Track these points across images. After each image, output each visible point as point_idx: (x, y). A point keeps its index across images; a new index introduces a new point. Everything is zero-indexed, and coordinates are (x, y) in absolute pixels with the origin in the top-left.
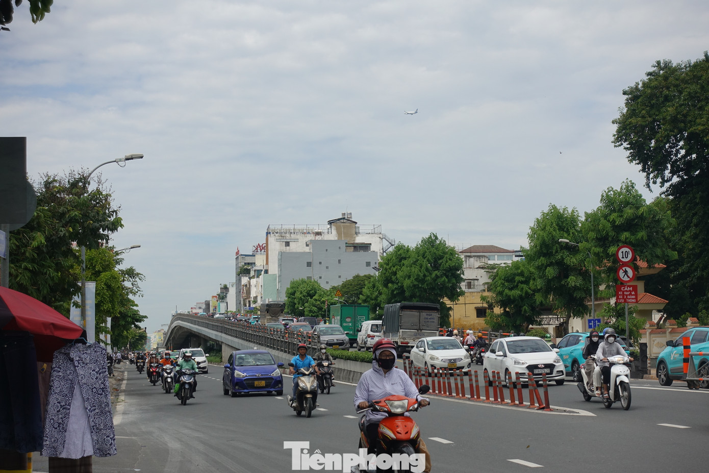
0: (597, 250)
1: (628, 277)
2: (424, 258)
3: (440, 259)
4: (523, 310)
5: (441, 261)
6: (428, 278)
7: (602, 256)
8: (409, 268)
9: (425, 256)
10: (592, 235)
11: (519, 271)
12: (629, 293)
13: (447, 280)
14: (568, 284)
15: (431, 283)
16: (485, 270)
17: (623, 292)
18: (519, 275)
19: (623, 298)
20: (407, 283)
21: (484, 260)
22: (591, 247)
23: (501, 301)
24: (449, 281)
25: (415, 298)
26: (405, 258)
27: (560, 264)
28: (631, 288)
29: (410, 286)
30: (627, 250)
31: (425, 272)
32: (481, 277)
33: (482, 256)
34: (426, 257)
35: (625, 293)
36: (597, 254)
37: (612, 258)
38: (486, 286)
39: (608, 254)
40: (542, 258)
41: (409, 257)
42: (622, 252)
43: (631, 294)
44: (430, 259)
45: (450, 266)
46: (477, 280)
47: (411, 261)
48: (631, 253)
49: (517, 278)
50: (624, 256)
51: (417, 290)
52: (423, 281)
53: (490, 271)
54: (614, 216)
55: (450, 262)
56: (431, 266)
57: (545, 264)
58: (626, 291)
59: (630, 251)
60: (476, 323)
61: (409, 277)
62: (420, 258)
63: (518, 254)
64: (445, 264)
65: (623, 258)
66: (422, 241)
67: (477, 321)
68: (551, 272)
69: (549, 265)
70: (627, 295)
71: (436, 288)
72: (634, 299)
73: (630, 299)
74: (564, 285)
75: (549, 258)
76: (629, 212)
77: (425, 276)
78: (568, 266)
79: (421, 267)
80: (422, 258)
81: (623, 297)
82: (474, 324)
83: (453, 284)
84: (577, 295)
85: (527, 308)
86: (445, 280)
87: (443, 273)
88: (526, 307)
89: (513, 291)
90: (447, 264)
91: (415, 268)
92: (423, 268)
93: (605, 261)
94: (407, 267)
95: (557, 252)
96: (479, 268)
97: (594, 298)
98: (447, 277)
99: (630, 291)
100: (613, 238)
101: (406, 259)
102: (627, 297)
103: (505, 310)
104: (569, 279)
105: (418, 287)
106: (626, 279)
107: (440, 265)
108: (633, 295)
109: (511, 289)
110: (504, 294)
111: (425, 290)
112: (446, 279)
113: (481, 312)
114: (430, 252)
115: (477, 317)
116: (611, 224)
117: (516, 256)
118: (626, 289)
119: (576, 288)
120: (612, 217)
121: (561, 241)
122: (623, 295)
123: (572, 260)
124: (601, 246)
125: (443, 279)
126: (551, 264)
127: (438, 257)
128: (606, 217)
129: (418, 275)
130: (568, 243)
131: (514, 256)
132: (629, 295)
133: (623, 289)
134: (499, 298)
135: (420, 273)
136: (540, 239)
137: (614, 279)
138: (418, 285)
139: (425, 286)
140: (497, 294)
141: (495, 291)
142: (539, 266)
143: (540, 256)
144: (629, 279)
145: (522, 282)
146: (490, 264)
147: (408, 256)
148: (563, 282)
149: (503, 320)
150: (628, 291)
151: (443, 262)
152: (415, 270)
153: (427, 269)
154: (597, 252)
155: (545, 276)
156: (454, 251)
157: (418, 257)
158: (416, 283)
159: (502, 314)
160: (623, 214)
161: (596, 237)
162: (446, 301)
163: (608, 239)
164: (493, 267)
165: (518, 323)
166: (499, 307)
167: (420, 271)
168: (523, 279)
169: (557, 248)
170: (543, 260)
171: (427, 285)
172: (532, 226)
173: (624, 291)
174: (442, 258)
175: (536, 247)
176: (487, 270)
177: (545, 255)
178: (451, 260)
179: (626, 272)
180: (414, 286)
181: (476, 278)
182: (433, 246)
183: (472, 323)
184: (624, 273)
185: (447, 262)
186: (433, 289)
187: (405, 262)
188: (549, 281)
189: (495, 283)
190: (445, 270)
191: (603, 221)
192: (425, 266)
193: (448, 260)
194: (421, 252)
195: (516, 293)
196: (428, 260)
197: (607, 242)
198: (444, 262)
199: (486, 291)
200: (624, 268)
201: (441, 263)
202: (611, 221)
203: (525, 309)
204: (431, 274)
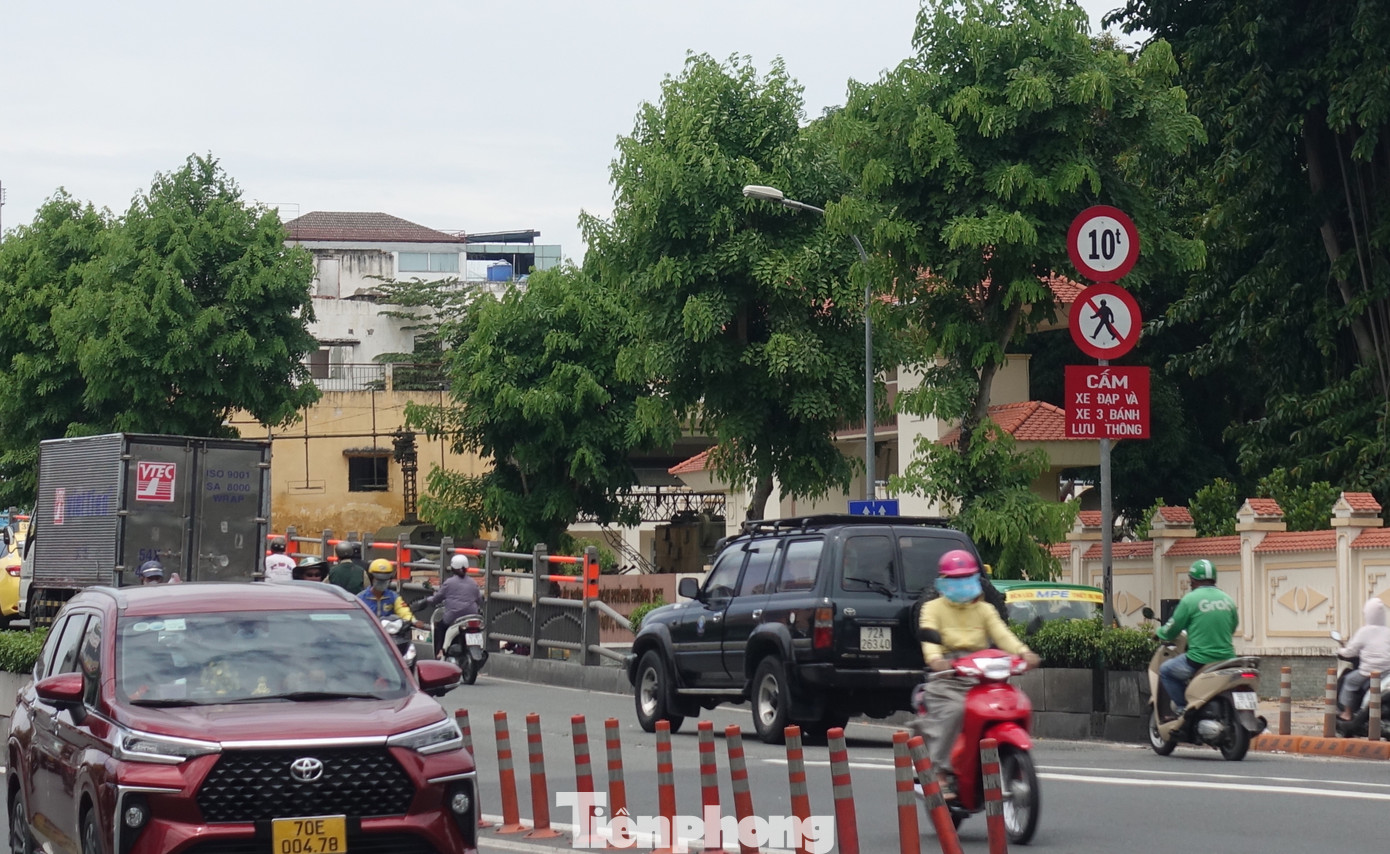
0: (899, 229)
1: (1114, 334)
2: (164, 255)
3: (226, 260)
4: (575, 463)
5: (229, 268)
6: (179, 335)
7: (916, 256)
8: (100, 294)
9: (168, 246)
10: (878, 170)
11: (562, 310)
12: (1116, 397)
13: (251, 341)
14: (765, 364)
15: (188, 355)
16: (385, 308)
17: (1094, 393)
18: (559, 324)
19: (1093, 419)
20: (92, 352)
21: (376, 266)
22: (875, 218)
23: (487, 427)
24: (261, 348)
25: (123, 412)
26: (83, 256)
27: (737, 283)
28: (1125, 379)
29: (103, 366)
30: (1112, 224)
31: (168, 312)
32: (370, 332)
33: (372, 253)
34: (172, 250)
35: (1101, 399)
36: (897, 248)
37: (957, 263)
38: (389, 370)
39: (945, 245)
40: (664, 259)
41: (99, 251)
42: (1093, 234)
43: (1121, 404)
44: (187, 259)
45: (264, 287)
46: (354, 344)
47: (110, 264)
48: (1124, 237)
49: (553, 339)
50: (1099, 251)
51: (131, 381)
52: (156, 345)
53: (405, 310)
54: (966, 98)
55: (264, 271)
56: (188, 284)
57: (678, 284)
58: (1105, 390)
59: (1123, 231)
60: (348, 514)
61: (102, 328)
62: (148, 254)
63: (477, 247)
64: (248, 281)
65: (1094, 256)
66: (156, 186)
67: (351, 506)
68: (702, 314)
69: (695, 290)
70: (1107, 408)
71: (209, 373)
72: (1135, 422)
73: (1119, 421)
74: (752, 369)
75: (693, 259)
76: (1032, 85)
77: (165, 324)
78: (767, 290)
79: (151, 289)
80: (153, 253)
81: (1093, 414)
82: (338, 517)
83: (278, 358)
84: (808, 406)
85: (589, 458)
86: (244, 342)
87: (241, 316)
88: (586, 453)
89: (533, 390)
90: (257, 280)
91: (126, 292)
92: (156, 296)
93: (923, 274)
94: (94, 289)
95: (722, 237)
96: (358, 296)
97: (876, 414)
98: (254, 330)
99: (1119, 390)
100: (960, 184)
101: (86, 260)
102: (1107, 415)
103: (500, 463)
104: (770, 345)
105: (139, 371)
106: (1105, 341)
107: (226, 283)
108: (1133, 407)
109: (525, 382)
110: (497, 400)
111: (166, 381)
112: (249, 338)
113: (366, 471)
114: (187, 232)
115: (352, 488)
116: (955, 130)
117: (471, 256)
118: (1104, 382)
119: (794, 382)
120: (959, 102)
121: (751, 194)
122: (1093, 406)
123: (779, 270)
124: (910, 215)
125: (237, 340)
126: (700, 285)
127: (218, 254)
128: (935, 99)
129: (138, 322)
130: (776, 200)
131: (464, 255)
132: (1116, 406)
133: (1094, 382)
134: (480, 418)
135: (145, 314)
136: (660, 184)
137: (959, 346)
138: (138, 361)
139: (165, 365)
140: (471, 401)
141: (465, 387)
142: (651, 293)
143: (659, 253)
144: (1116, 343)
145: (570, 356)
146: (402, 284)
147: (91, 247)
148: (746, 357)
149: (494, 504)
150: (1111, 392)
151: (236, 272)
152: (127, 302)
153: (175, 301)
154: (897, 238)
155: (677, 328)
156: (277, 225)
157: (139, 248)
158: (129, 352)
159: (488, 480)
160: (1007, 91)
161: (897, 180)
162: (244, 423)
163: (940, 189)
164: (411, 297)
165: (549, 511)
166: (479, 449)
167: (148, 307)
168: (576, 344)
169: (724, 223)
170: (667, 269)
171: (174, 360)
172: (627, 134)
173: (1098, 391)
174: (233, 254)
175: (643, 216)
176: (392, 308)
177: (676, 248)
178: (267, 263)
179: (1104, 313)
180: (123, 363)
181: (350, 337)
182: (196, 209)
183: (332, 510)
184: (1098, 320)
185: (253, 269)
186: (196, 377)
187: (88, 270)
188: (694, 351)
189: (467, 354)
190: (244, 303)
191: (926, 117)
192: (167, 286)
193: (258, 262)
194: (153, 232)
195: (541, 398)
196: (180, 264)
197: (933, 200)
198: (243, 271)
199: (389, 386)
200: (1097, 300)
201: (231, 276)
202: (955, 116)
203: (582, 460)
204: (189, 318)
